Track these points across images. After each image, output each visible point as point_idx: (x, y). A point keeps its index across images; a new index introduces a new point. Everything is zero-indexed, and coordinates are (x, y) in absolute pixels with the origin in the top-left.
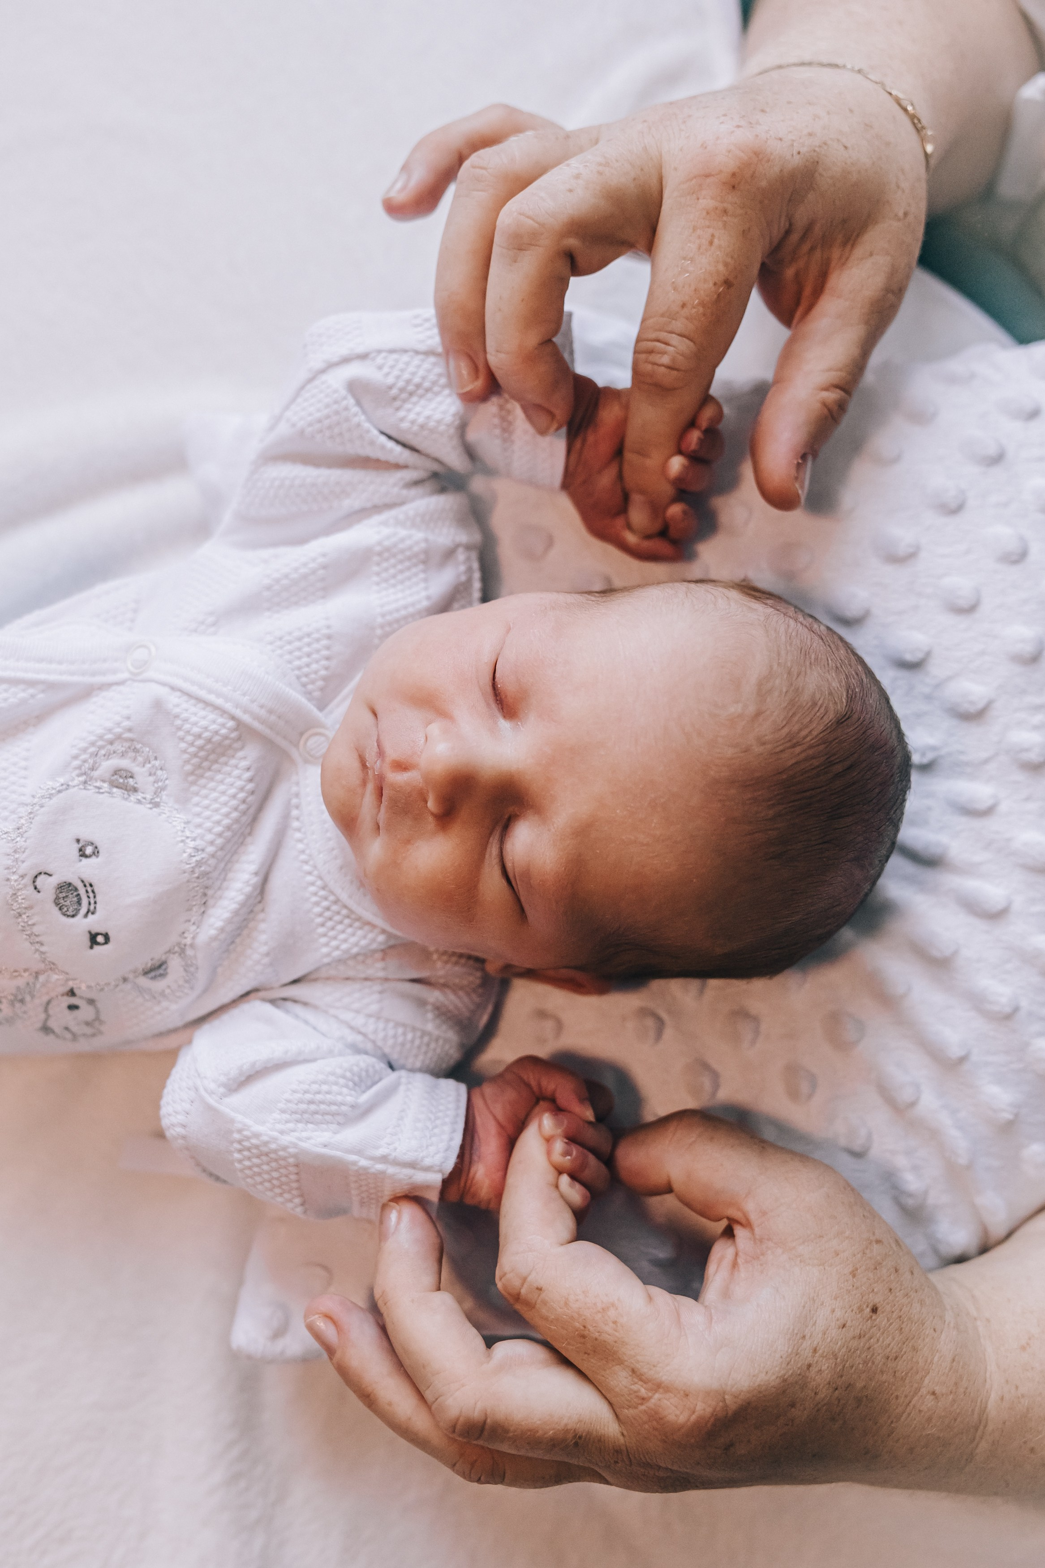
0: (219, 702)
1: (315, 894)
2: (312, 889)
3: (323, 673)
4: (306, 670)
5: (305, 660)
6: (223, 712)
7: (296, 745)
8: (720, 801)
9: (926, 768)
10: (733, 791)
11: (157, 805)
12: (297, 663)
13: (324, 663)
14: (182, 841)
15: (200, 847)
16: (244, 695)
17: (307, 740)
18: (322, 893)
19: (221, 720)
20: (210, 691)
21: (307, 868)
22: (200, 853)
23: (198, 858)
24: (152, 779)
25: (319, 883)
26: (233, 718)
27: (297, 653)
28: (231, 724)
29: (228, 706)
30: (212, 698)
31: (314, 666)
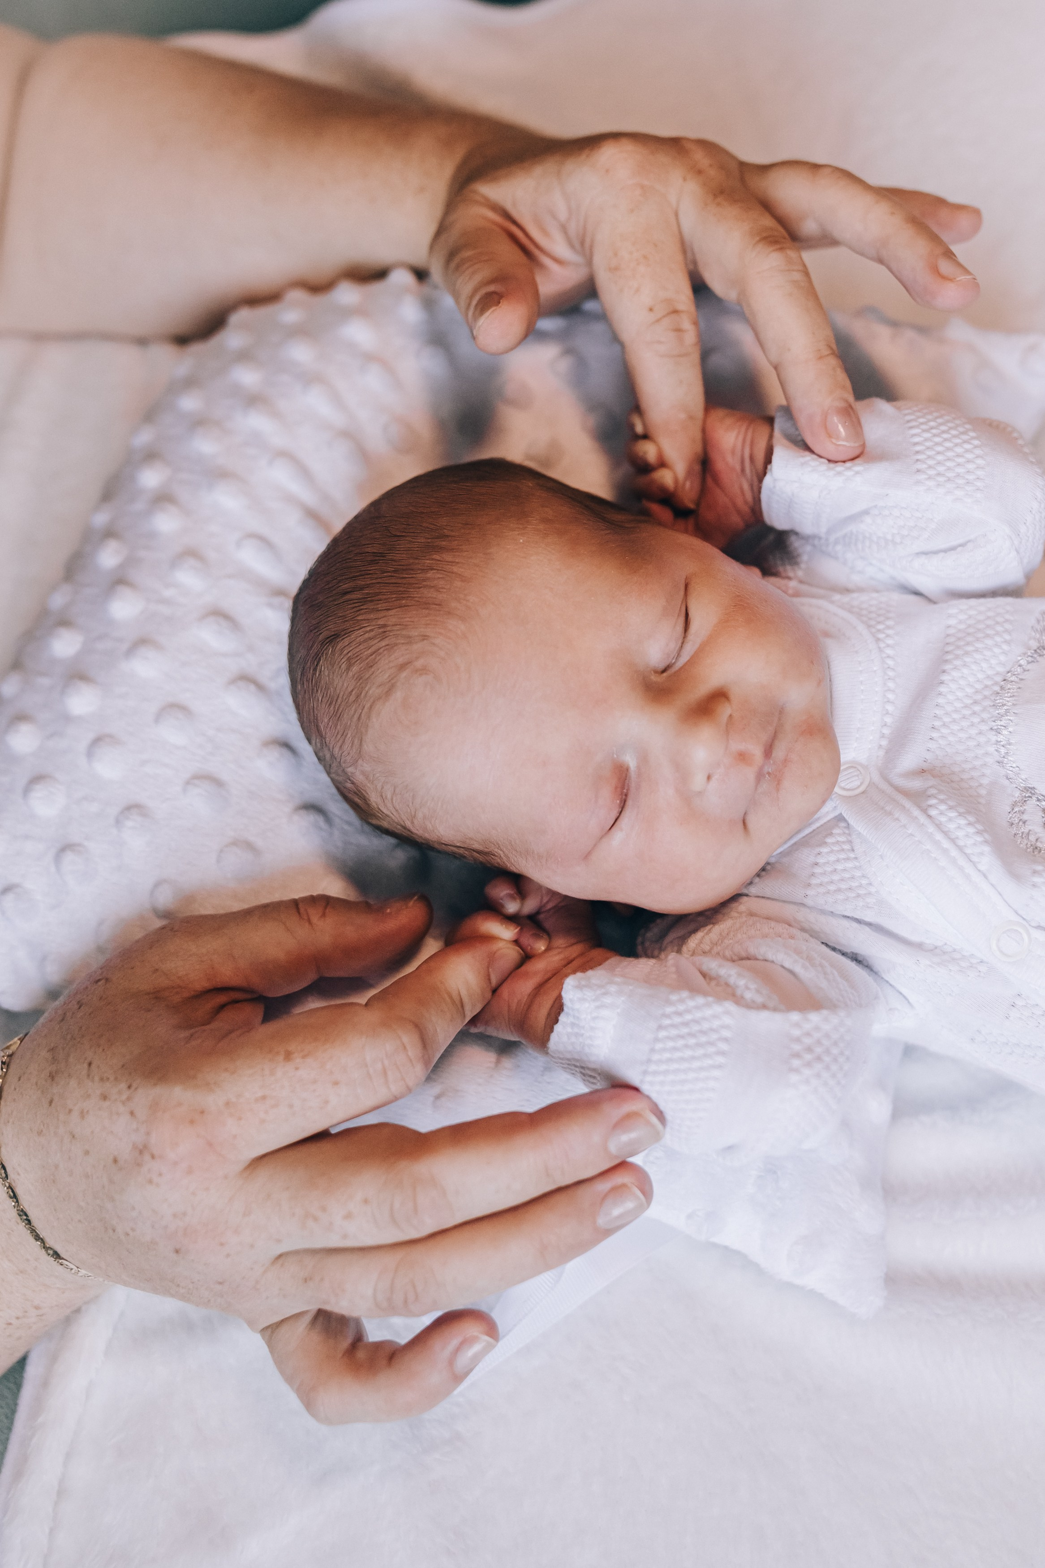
0: (939, 836)
1: (888, 636)
2: (890, 642)
3: (824, 850)
4: (842, 856)
5: (840, 867)
6: (939, 826)
7: (872, 784)
8: (468, 601)
9: (279, 592)
10: (454, 604)
11: (1026, 789)
12: (849, 865)
13: (821, 860)
14: (1010, 744)
15: (994, 733)
16: (911, 835)
17: (859, 787)
18: (881, 636)
19: (943, 819)
20: (945, 851)
21: (890, 662)
22: (995, 728)
23: (999, 723)
24: (1025, 817)
25: (882, 645)
26: (930, 817)
27: (847, 875)
28: (933, 812)
29: (931, 829)
30: (946, 844)
31: (832, 858)
